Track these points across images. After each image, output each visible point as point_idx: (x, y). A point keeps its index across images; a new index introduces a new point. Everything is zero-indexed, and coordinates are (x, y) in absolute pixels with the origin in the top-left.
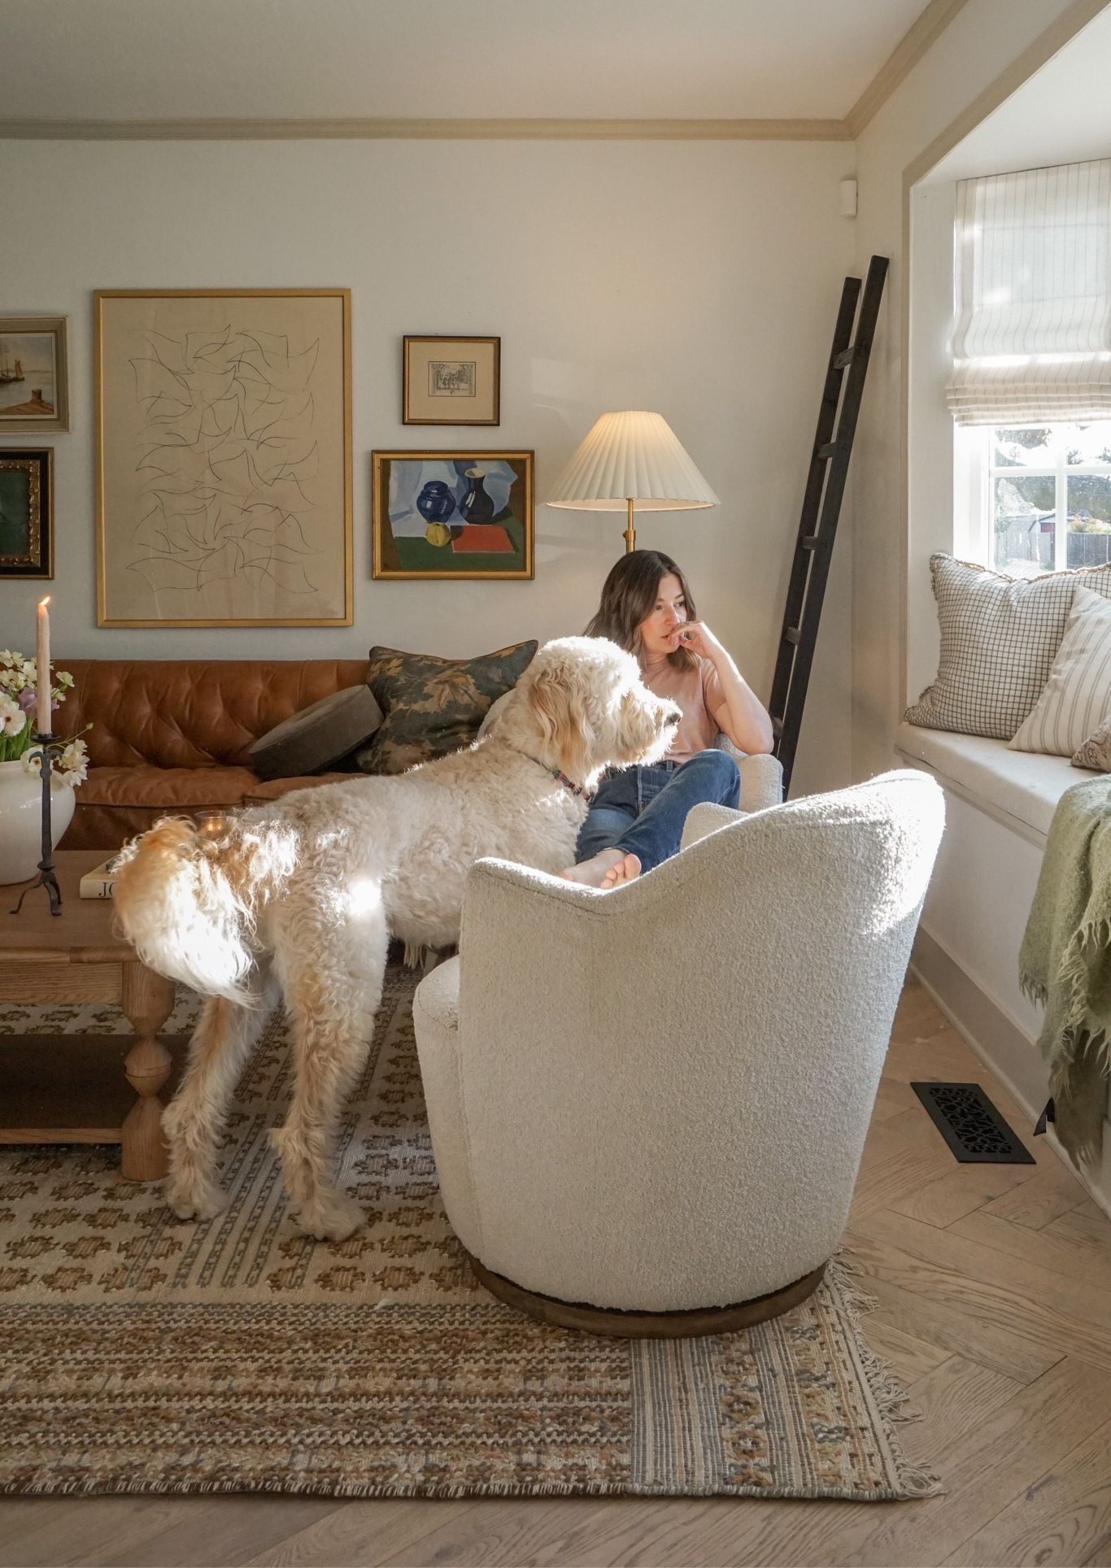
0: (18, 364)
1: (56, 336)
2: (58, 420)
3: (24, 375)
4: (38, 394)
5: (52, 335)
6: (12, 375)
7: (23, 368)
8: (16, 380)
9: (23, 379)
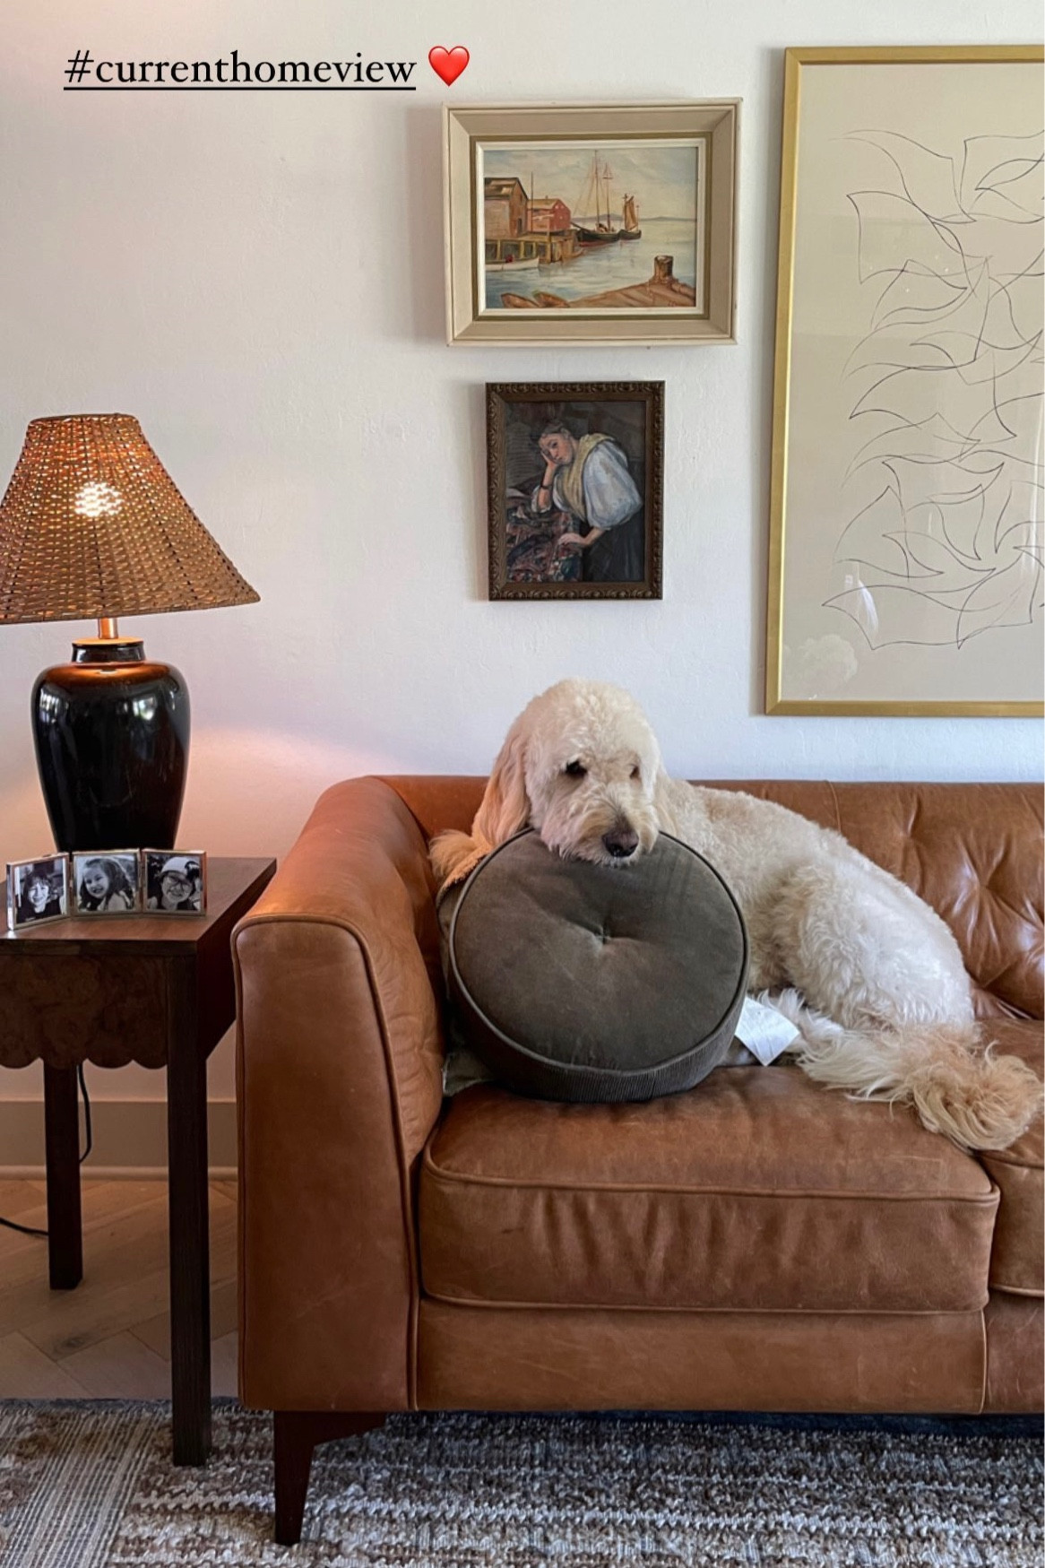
0: (629, 204)
1: (710, 146)
2: (705, 316)
3: (641, 227)
4: (665, 265)
5: (704, 140)
6: (618, 227)
7: (640, 213)
8: (626, 236)
9: (638, 235)
